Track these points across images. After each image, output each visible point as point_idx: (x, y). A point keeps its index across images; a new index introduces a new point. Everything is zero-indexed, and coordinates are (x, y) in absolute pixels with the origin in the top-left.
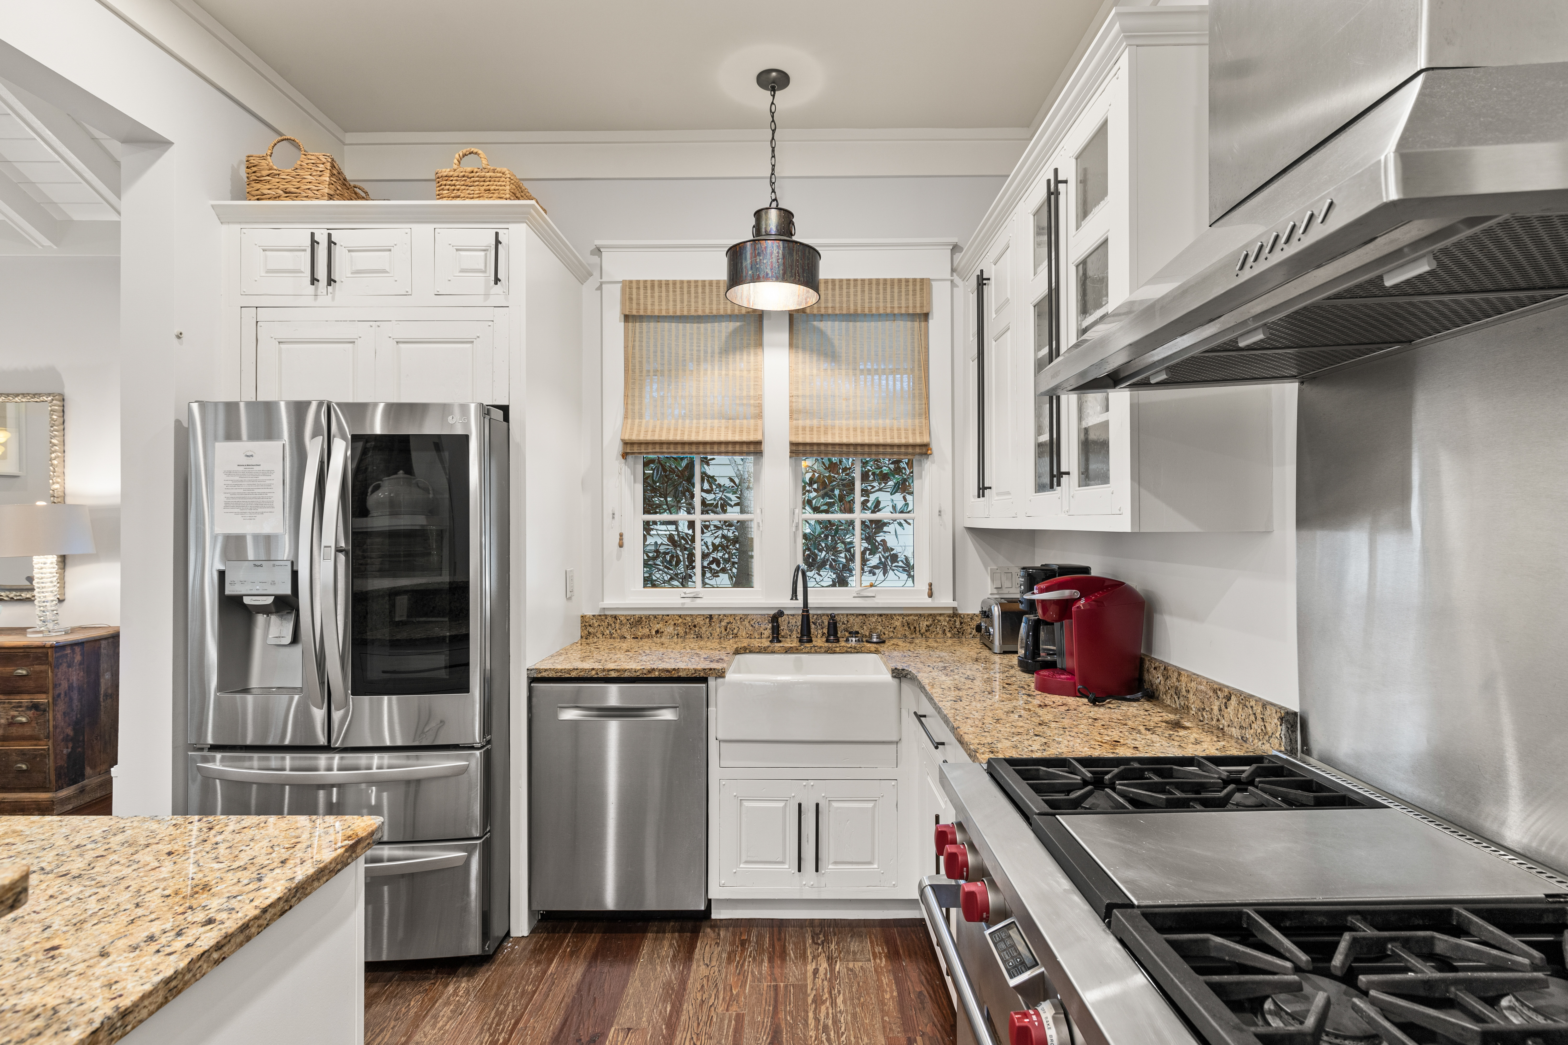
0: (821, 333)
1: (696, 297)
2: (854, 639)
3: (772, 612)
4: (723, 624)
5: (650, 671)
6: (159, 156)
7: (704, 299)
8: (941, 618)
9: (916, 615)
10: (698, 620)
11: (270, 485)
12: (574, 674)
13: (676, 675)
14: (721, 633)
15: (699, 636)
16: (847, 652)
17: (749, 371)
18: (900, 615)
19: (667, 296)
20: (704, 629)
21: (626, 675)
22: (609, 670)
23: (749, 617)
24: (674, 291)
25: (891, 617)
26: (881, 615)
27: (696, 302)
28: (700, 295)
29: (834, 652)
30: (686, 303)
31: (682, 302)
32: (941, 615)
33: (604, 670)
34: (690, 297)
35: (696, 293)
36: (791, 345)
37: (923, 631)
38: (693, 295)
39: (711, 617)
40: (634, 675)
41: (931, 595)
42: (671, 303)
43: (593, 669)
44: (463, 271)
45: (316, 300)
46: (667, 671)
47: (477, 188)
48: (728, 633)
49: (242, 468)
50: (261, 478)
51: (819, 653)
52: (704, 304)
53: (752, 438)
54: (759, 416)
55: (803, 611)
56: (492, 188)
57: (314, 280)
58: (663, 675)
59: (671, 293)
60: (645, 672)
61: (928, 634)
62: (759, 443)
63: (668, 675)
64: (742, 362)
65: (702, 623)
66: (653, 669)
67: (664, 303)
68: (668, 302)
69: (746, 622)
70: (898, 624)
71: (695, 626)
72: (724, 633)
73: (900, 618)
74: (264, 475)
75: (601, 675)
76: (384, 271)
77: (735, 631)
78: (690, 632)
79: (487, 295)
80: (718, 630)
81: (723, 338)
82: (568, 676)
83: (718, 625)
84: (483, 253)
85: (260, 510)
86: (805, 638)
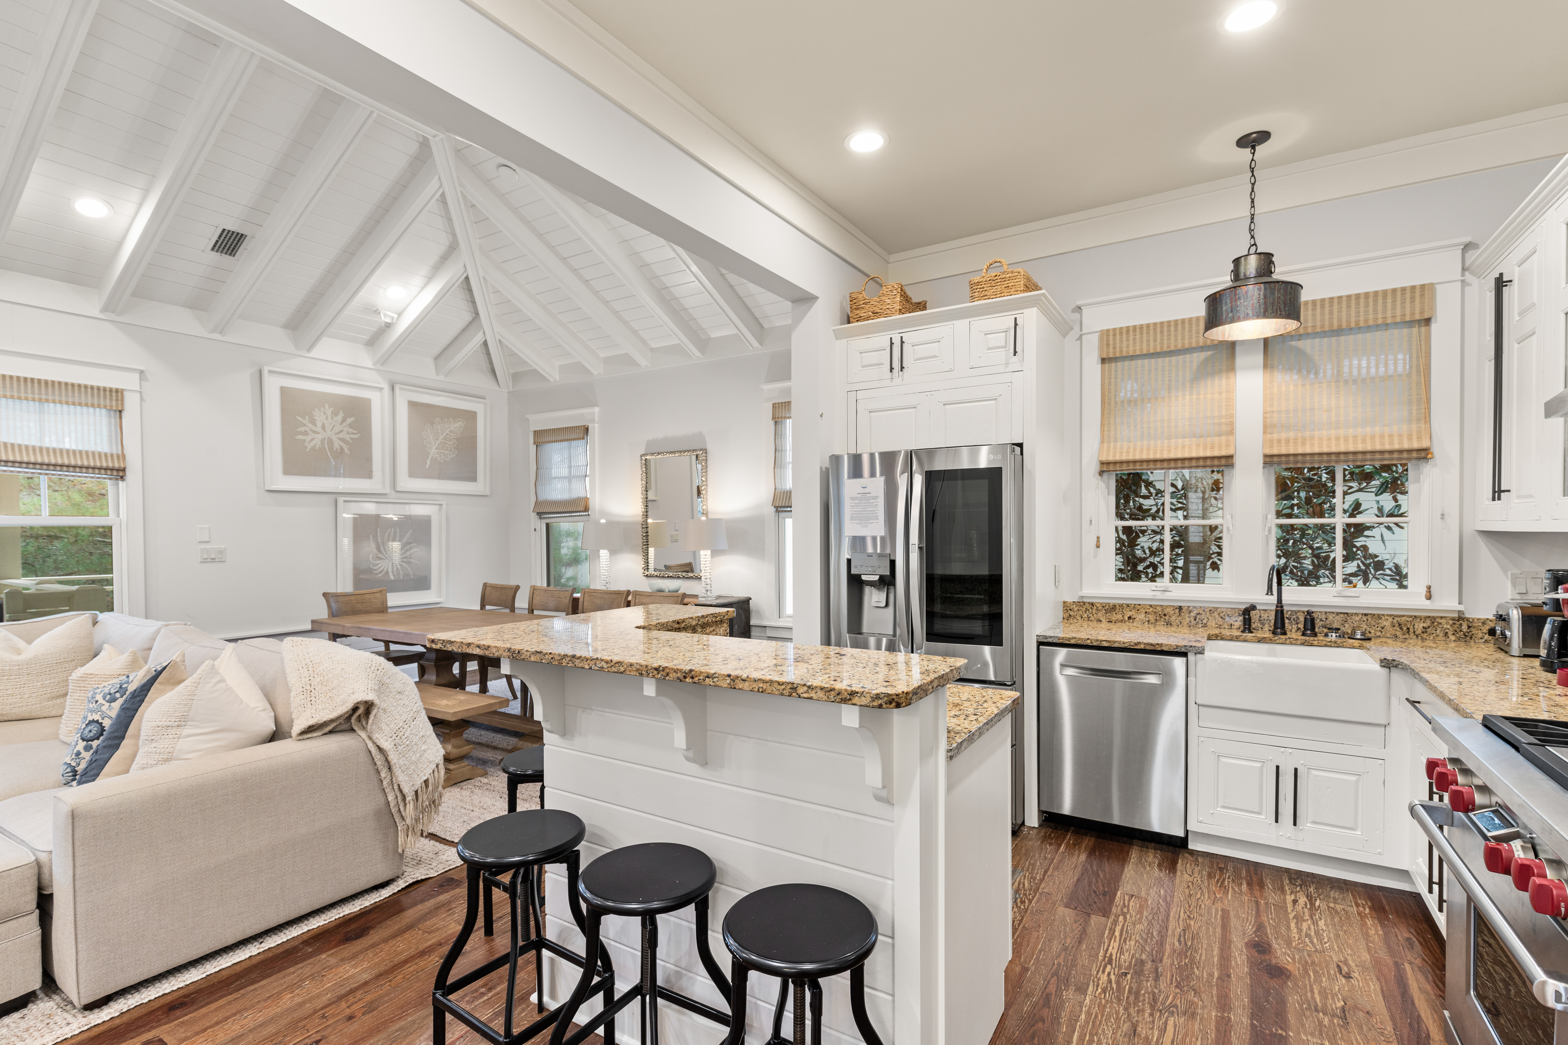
0: (1299, 352)
1: (1169, 335)
2: (1334, 635)
3: (1243, 607)
4: (1193, 614)
5: (1136, 644)
6: (811, 307)
7: (1176, 336)
8: (1443, 621)
9: (1411, 616)
10: (1168, 610)
11: (876, 505)
12: (1073, 642)
13: (1159, 649)
14: (1190, 622)
15: (1170, 622)
16: (1326, 646)
17: (1220, 393)
18: (1390, 615)
19: (1141, 338)
20: (1174, 618)
21: (1116, 645)
22: (1101, 641)
23: (1219, 610)
24: (1148, 333)
25: (1379, 617)
26: (1366, 615)
27: (1169, 339)
28: (1173, 333)
29: (1312, 645)
30: (1158, 341)
31: (1155, 341)
32: (1441, 618)
33: (1097, 640)
34: (1162, 336)
35: (1169, 331)
36: (1265, 366)
37: (1419, 632)
38: (1165, 333)
39: (1180, 608)
40: (1122, 646)
41: (1429, 599)
42: (1145, 343)
43: (1088, 639)
44: (989, 349)
45: (892, 381)
46: (1152, 645)
47: (999, 288)
48: (1197, 623)
49: (860, 495)
50: (871, 501)
51: (1295, 644)
52: (1176, 340)
53: (1224, 453)
54: (1231, 432)
55: (1277, 606)
56: (1011, 284)
57: (892, 369)
58: (1148, 648)
59: (1145, 335)
60: (1132, 644)
61: (1425, 636)
62: (1231, 457)
63: (1152, 648)
64: (1214, 387)
65: (1172, 612)
66: (1139, 643)
67: (1138, 344)
68: (1141, 342)
69: (1216, 614)
70: (1387, 624)
71: (1165, 615)
72: (1193, 622)
73: (1390, 619)
74: (873, 499)
75: (1095, 644)
76: (936, 357)
77: (1205, 621)
78: (1160, 620)
79: (1007, 364)
80: (1188, 619)
81: (1195, 367)
82: (1068, 642)
83: (1187, 615)
84: (1004, 334)
85: (871, 521)
86: (1279, 630)
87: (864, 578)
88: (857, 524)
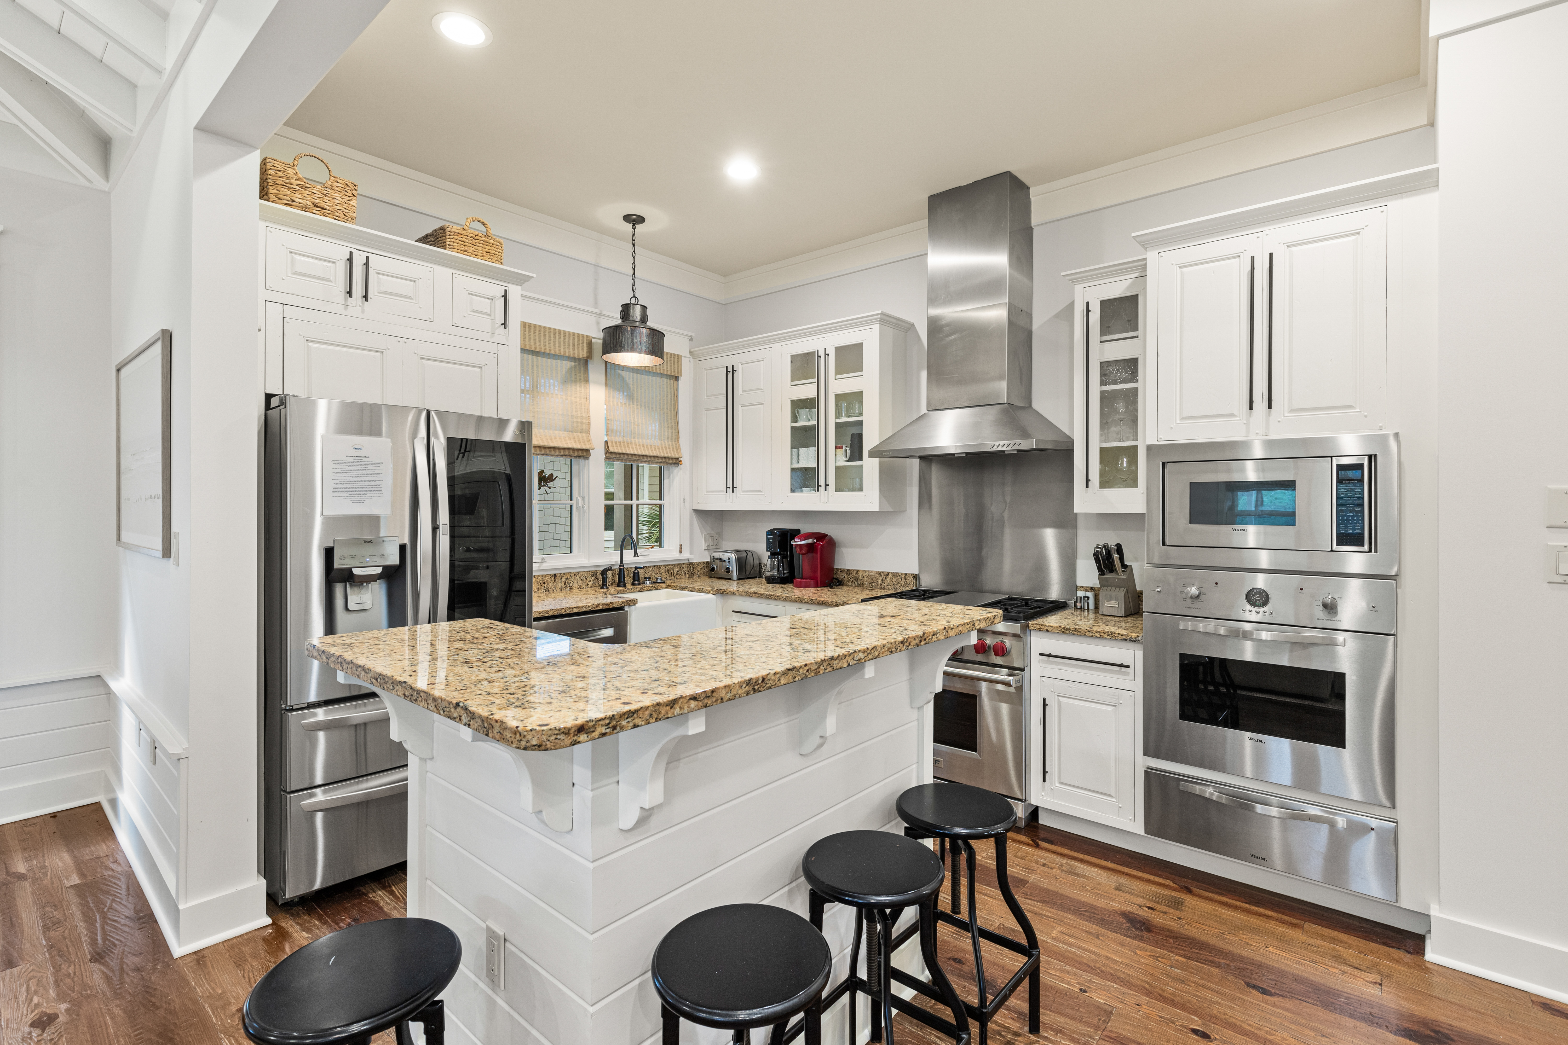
0: (623, 379)
1: (550, 340)
2: (648, 582)
3: (602, 569)
4: (563, 580)
5: (597, 606)
7: (554, 342)
8: (684, 566)
9: (672, 565)
10: (547, 579)
11: (378, 474)
12: (551, 614)
13: (611, 607)
14: (562, 587)
15: (547, 590)
16: (650, 590)
17: (580, 398)
18: (664, 565)
19: (530, 335)
20: (550, 585)
21: (583, 610)
22: (573, 608)
23: (580, 574)
24: (535, 333)
25: (659, 567)
26: (654, 566)
27: (550, 343)
28: (552, 339)
29: (644, 591)
30: (542, 343)
31: (540, 341)
32: (684, 564)
33: (570, 608)
34: (545, 339)
35: (550, 337)
36: (606, 384)
37: (675, 574)
38: (547, 338)
39: (555, 575)
40: (588, 609)
41: (681, 552)
42: (532, 341)
43: (563, 608)
44: (474, 311)
45: (346, 309)
46: (607, 604)
47: (480, 248)
48: (566, 586)
49: (351, 459)
50: (369, 468)
51: (636, 592)
52: (555, 346)
53: (584, 447)
54: (588, 432)
55: (620, 566)
56: (494, 252)
57: (350, 293)
58: (605, 607)
59: (532, 334)
60: (594, 606)
61: (677, 576)
62: (588, 451)
63: (607, 607)
64: (576, 391)
65: (549, 580)
66: (599, 604)
67: (527, 340)
68: (530, 339)
69: (578, 578)
70: (663, 571)
71: (544, 583)
72: (564, 586)
73: (664, 567)
74: (373, 465)
75: (568, 612)
76: (410, 298)
77: (571, 585)
78: (541, 588)
79: (493, 334)
80: (560, 584)
81: (564, 373)
82: (547, 615)
83: (560, 581)
84: (489, 301)
85: (369, 495)
86: (636, 582)
87: (356, 571)
88: (344, 497)
